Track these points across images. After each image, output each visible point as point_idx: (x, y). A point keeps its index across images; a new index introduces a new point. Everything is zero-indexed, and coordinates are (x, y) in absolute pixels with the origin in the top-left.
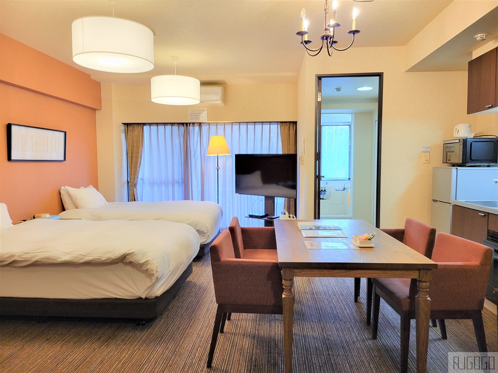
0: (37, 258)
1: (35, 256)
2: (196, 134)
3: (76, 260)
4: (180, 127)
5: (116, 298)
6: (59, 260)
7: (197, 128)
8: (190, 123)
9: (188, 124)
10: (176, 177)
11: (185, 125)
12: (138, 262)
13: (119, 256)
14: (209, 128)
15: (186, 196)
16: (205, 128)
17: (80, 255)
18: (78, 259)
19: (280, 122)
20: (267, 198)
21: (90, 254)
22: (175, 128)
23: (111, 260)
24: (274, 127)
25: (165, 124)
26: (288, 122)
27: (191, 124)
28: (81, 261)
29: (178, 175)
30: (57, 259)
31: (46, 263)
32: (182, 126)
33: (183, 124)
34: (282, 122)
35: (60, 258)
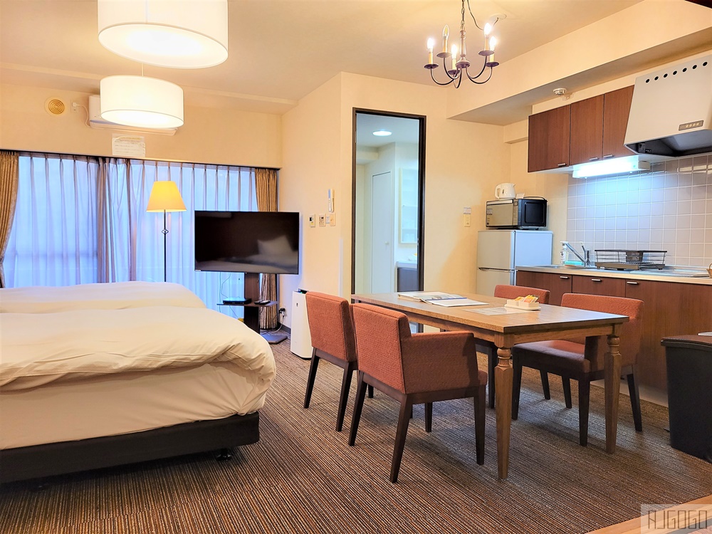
0: (70, 369)
1: (62, 366)
2: (120, 177)
3: (146, 365)
4: (90, 163)
5: (197, 421)
6: (115, 368)
7: (122, 167)
8: (110, 158)
9: (107, 160)
10: (82, 246)
11: (101, 160)
12: (249, 357)
13: (218, 351)
14: (144, 167)
15: (102, 276)
16: (135, 167)
17: (151, 355)
18: (150, 362)
19: (256, 168)
20: (248, 276)
21: (167, 352)
22: (81, 164)
23: (205, 358)
24: (245, 174)
25: (61, 156)
26: (268, 168)
27: (112, 160)
28: (155, 366)
29: (86, 242)
30: (110, 366)
31: (87, 375)
32: (95, 161)
33: (96, 158)
34: (259, 168)
35: (116, 364)
